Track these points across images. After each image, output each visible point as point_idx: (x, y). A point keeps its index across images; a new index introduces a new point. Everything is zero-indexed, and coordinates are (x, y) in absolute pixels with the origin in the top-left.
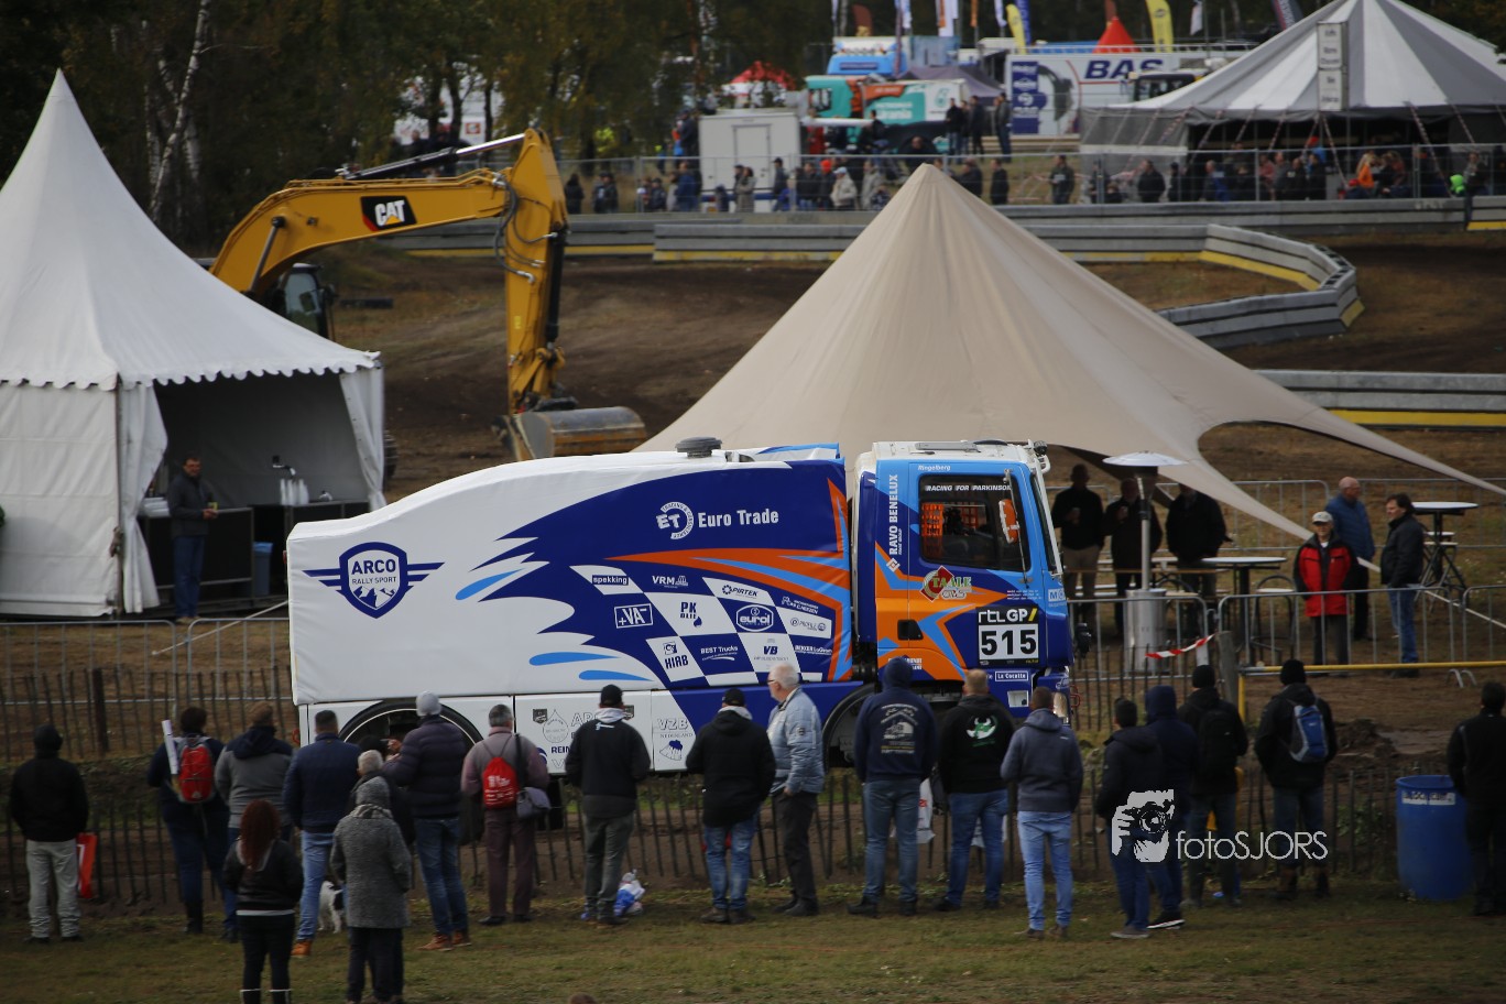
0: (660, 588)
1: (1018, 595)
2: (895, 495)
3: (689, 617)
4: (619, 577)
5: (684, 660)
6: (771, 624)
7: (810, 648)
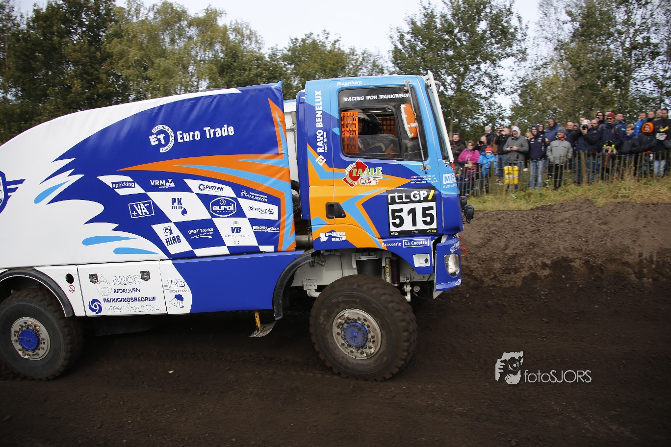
0: (157, 189)
1: (419, 180)
2: (320, 106)
3: (178, 208)
4: (129, 182)
5: (178, 239)
6: (235, 210)
7: (264, 228)
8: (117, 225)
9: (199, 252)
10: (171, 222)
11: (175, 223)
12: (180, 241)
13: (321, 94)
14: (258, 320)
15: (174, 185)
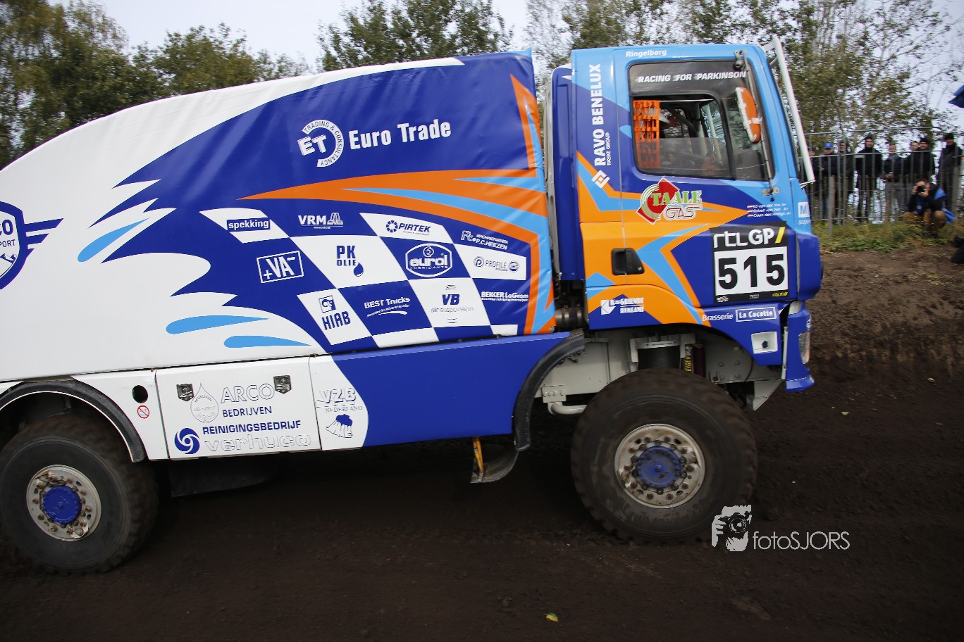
0: (310, 231)
1: (761, 211)
2: (598, 89)
3: (347, 263)
4: (259, 220)
5: (345, 318)
6: (449, 266)
7: (502, 294)
8: (231, 297)
9: (383, 340)
10: (332, 287)
11: (340, 290)
12: (349, 322)
13: (599, 71)
14: (478, 455)
15: (342, 223)
